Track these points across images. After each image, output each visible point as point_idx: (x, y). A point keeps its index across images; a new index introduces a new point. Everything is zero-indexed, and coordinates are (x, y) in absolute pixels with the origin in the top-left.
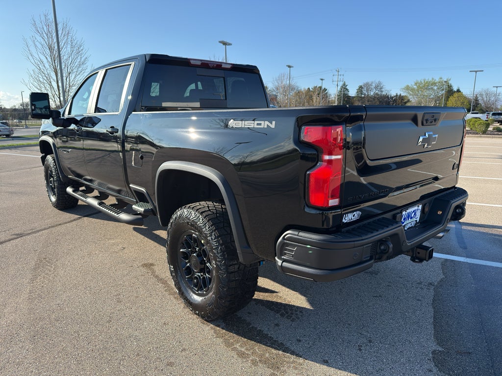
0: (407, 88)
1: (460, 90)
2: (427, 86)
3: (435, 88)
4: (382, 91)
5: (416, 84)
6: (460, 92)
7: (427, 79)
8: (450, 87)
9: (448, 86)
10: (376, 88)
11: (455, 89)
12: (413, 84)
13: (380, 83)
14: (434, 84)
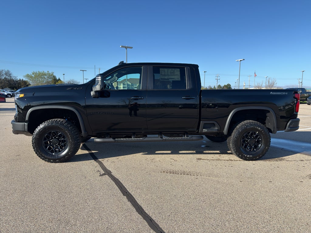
0: (28, 76)
1: (61, 79)
2: (41, 75)
3: (46, 77)
4: (11, 77)
5: (33, 74)
6: (60, 80)
7: (40, 71)
8: (54, 77)
9: (53, 76)
10: (6, 74)
11: (58, 79)
12: (31, 73)
13: (8, 71)
14: (45, 75)
